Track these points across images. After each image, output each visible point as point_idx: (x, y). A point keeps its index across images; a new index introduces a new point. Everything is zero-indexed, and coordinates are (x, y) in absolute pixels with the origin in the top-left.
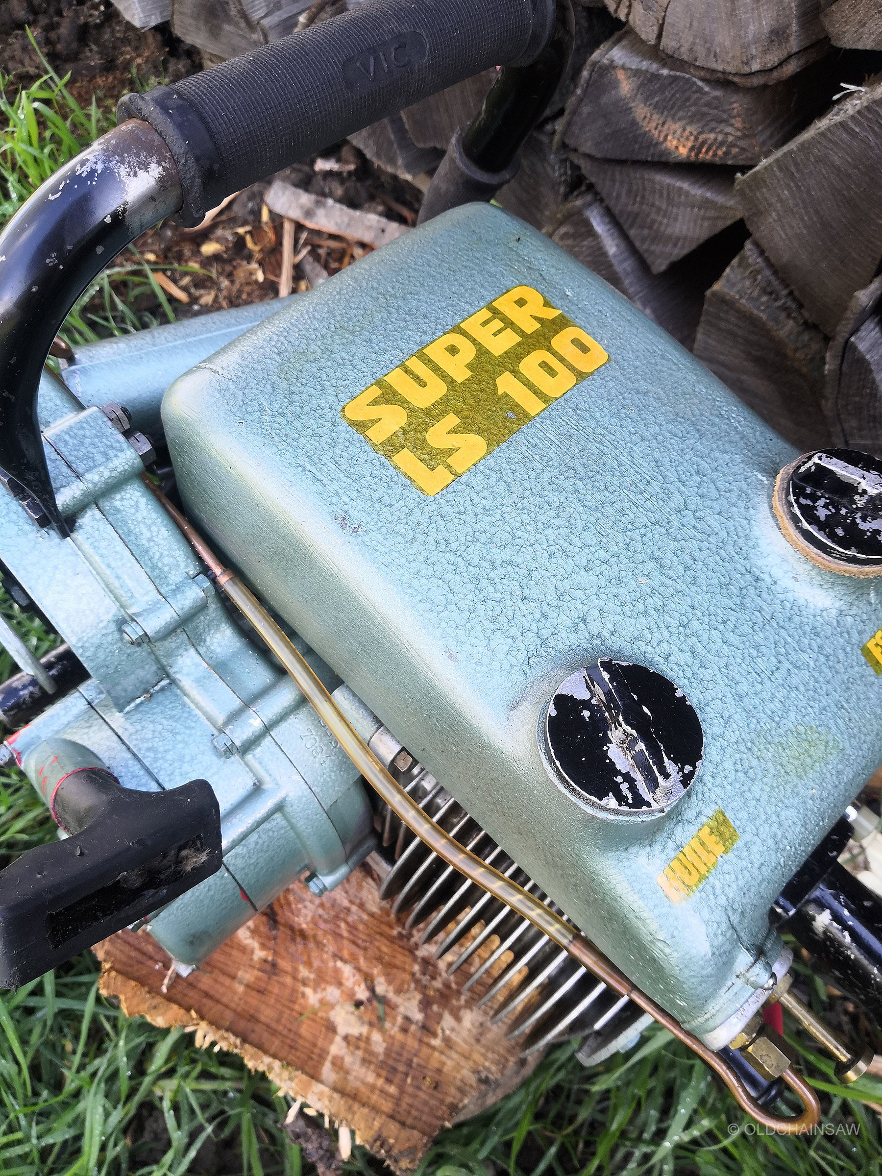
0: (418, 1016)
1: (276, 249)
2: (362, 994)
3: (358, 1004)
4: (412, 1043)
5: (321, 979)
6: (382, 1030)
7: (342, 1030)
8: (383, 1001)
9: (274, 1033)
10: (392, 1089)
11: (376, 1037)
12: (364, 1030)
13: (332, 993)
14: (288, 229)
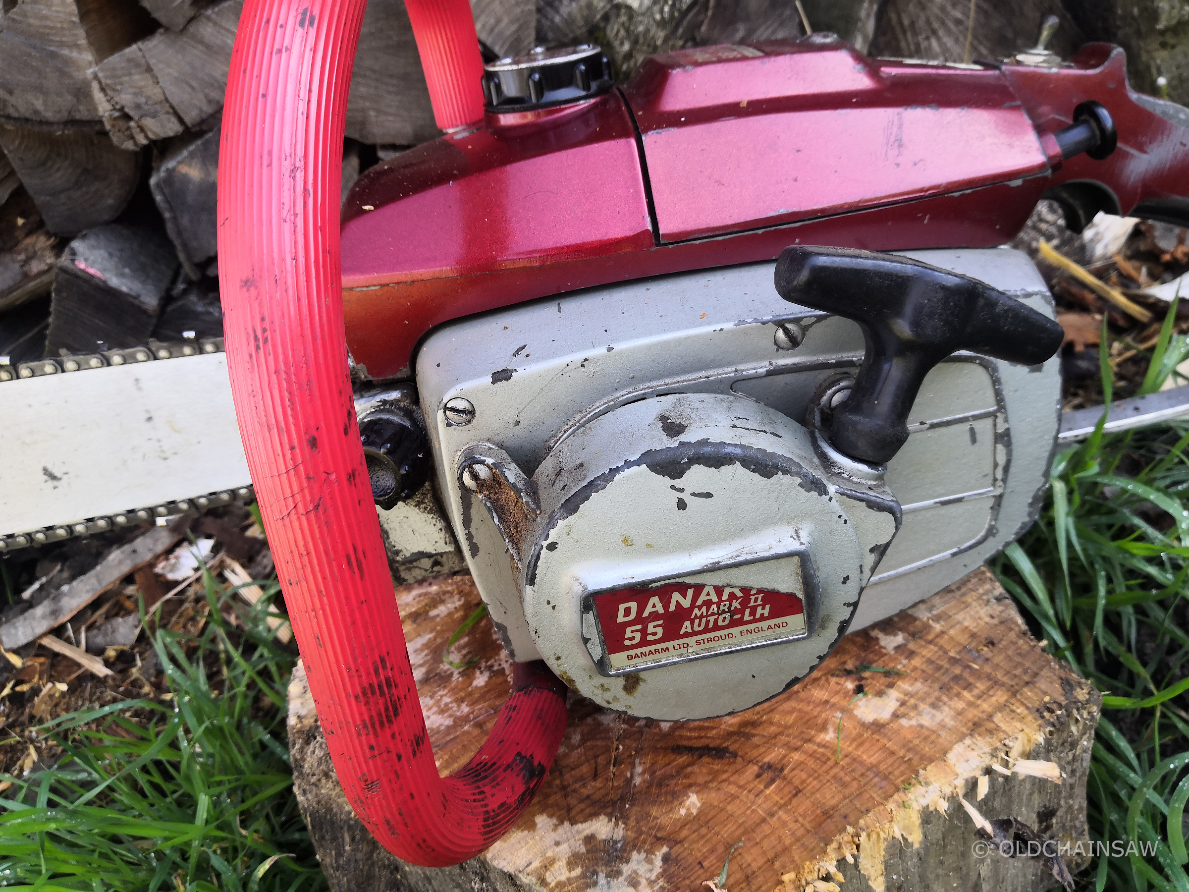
14: (50, 642)
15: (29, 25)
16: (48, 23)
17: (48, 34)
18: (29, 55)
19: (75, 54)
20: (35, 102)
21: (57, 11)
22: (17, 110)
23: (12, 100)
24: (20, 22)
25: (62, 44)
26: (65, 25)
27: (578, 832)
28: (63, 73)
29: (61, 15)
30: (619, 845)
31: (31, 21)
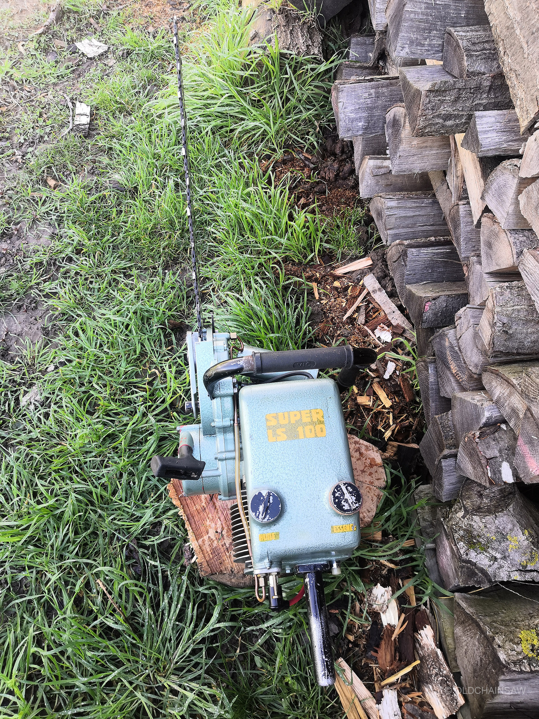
0: (228, 546)
1: (356, 298)
2: (219, 531)
3: (217, 532)
4: (222, 550)
5: (213, 520)
6: (218, 542)
7: (209, 535)
8: (222, 536)
9: (195, 523)
10: (211, 556)
11: (216, 542)
12: (214, 539)
13: (213, 525)
14: (365, 292)
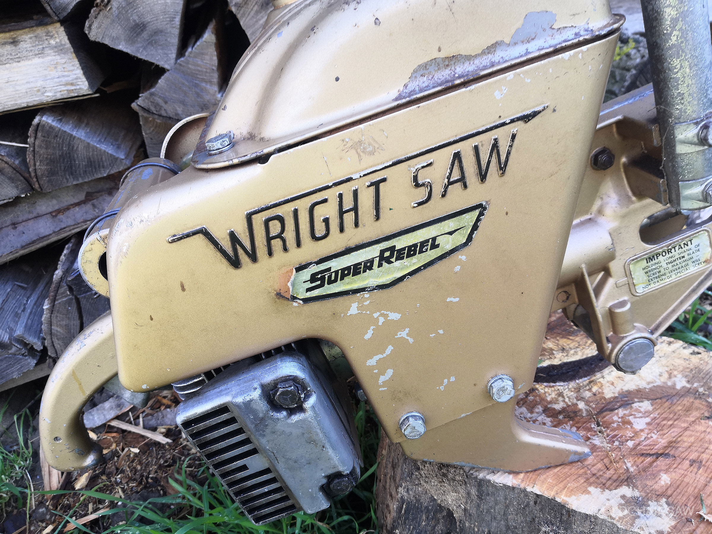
15: (189, 68)
16: (199, 68)
17: (197, 74)
18: (183, 84)
19: (208, 87)
20: (178, 109)
21: (206, 63)
22: (166, 113)
23: (165, 106)
24: (184, 66)
25: (203, 80)
26: (208, 71)
27: (616, 494)
28: (198, 95)
29: (208, 65)
30: (640, 499)
31: (190, 66)
